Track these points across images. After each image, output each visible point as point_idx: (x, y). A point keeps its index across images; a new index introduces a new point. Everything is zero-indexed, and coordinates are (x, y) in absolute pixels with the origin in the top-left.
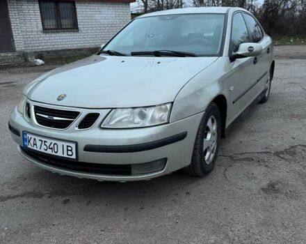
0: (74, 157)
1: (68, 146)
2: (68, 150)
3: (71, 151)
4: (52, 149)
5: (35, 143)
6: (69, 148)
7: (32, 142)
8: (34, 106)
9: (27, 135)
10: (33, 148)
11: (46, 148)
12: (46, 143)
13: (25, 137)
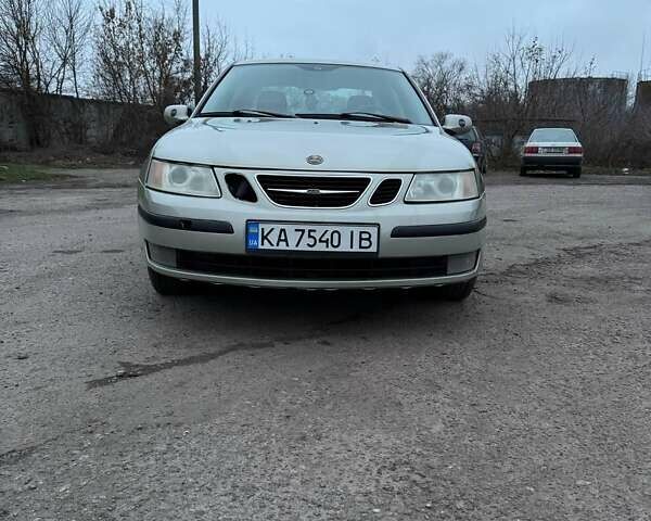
0: (373, 249)
1: (361, 233)
2: (361, 239)
3: (369, 239)
4: (327, 241)
5: (283, 238)
6: (365, 236)
7: (273, 238)
8: (258, 177)
9: (261, 226)
10: (275, 248)
11: (311, 242)
12: (312, 234)
13: (253, 230)
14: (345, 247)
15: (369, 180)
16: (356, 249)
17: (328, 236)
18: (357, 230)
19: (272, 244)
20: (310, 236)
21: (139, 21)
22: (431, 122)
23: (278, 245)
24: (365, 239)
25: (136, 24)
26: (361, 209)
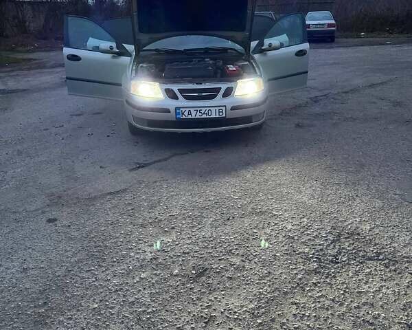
0: (224, 115)
2: (219, 112)
3: (222, 112)
4: (206, 114)
5: (190, 113)
7: (186, 113)
8: (178, 90)
9: (181, 109)
11: (201, 114)
12: (201, 111)
13: (178, 111)
14: (213, 116)
15: (221, 88)
16: (217, 116)
17: (207, 111)
18: (218, 109)
19: (186, 116)
23: (188, 116)
26: (218, 100)
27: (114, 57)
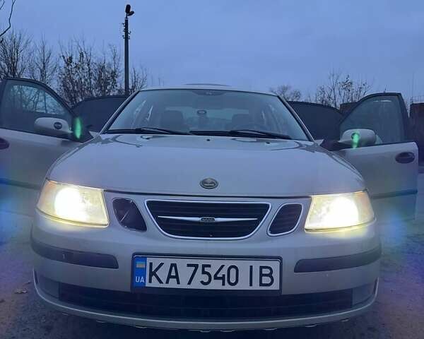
0: (275, 286)
1: (261, 268)
2: (261, 275)
3: (270, 275)
4: (223, 278)
5: (173, 274)
6: (266, 271)
7: (163, 274)
8: (149, 203)
9: (149, 260)
10: (164, 286)
11: (206, 279)
12: (206, 269)
13: (139, 265)
14: (243, 285)
15: (267, 206)
16: (256, 286)
17: (224, 271)
18: (257, 265)
19: (161, 281)
20: (204, 272)
21: (88, 65)
22: (305, 137)
23: (167, 282)
24: (266, 275)
25: (86, 66)
26: (259, 240)
27: (64, 143)
